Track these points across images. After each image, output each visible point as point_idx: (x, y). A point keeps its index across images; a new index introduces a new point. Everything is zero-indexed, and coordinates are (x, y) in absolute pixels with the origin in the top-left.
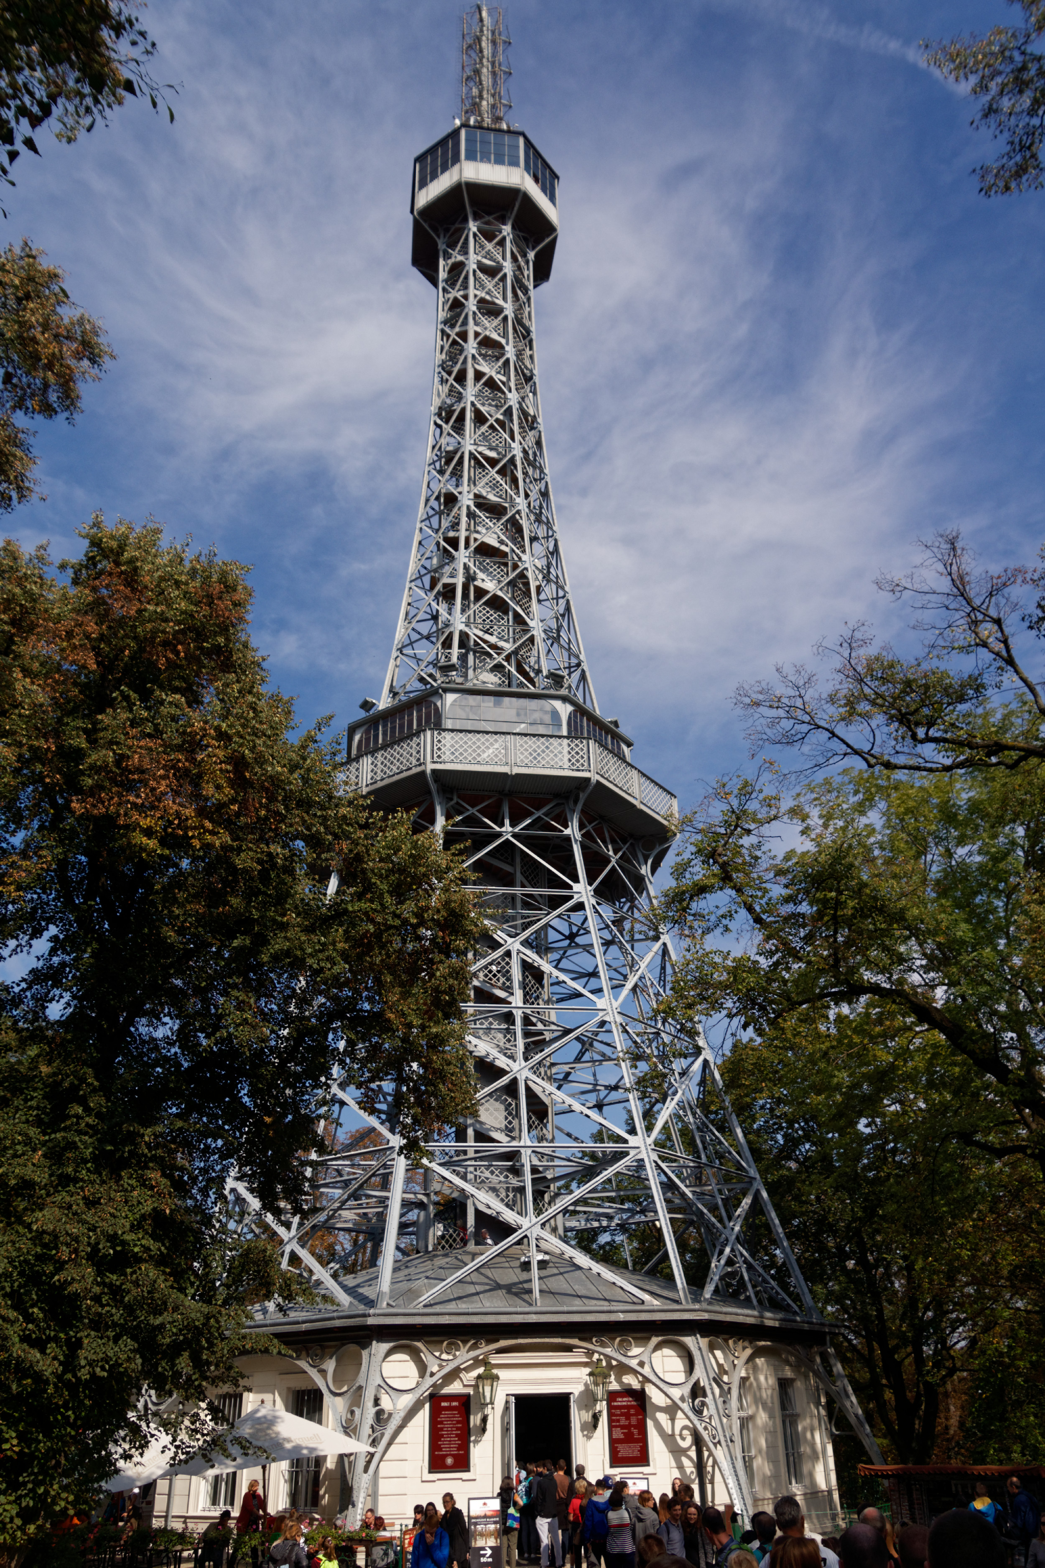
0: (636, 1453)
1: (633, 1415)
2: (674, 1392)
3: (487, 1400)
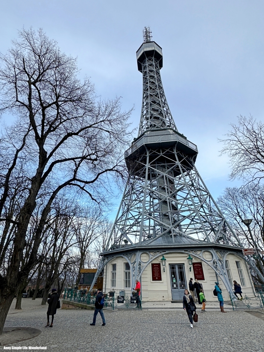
0: (201, 277)
1: (199, 268)
2: (208, 263)
3: (164, 264)
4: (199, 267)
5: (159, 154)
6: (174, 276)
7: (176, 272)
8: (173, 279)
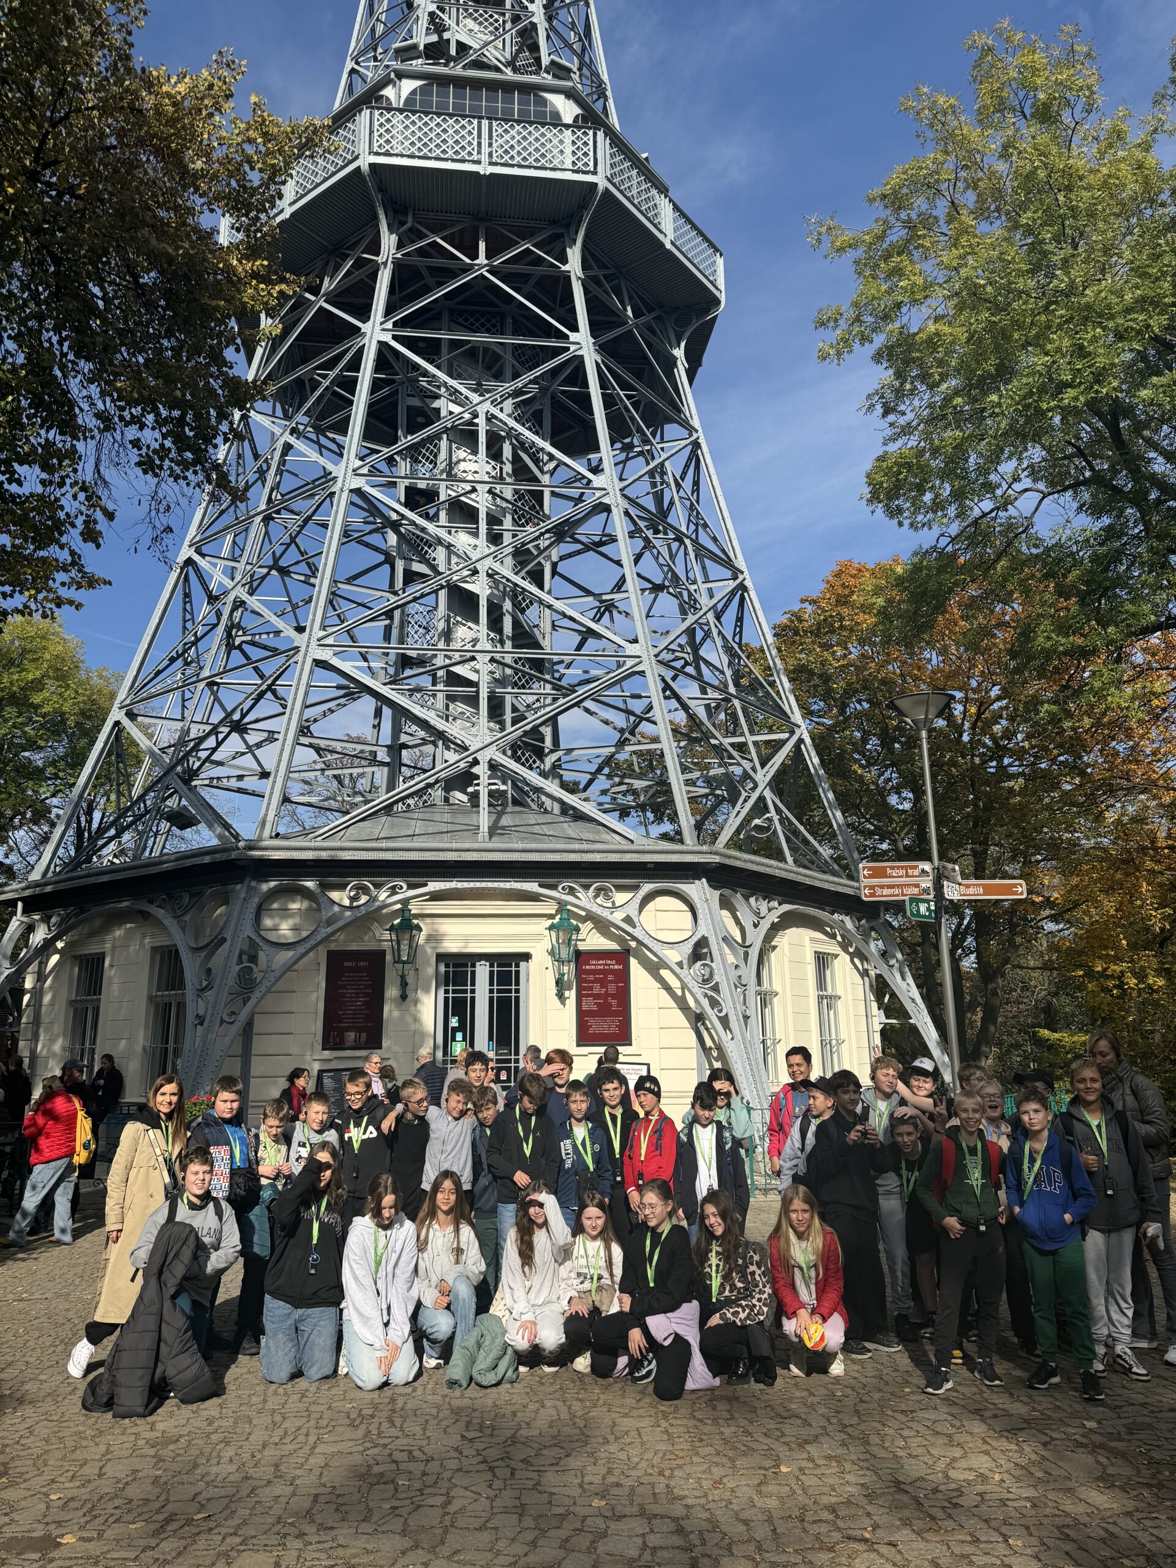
0: (614, 1029)
1: (611, 982)
3: (405, 958)
4: (610, 977)
5: (468, 261)
6: (459, 1021)
7: (473, 999)
8: (454, 1039)
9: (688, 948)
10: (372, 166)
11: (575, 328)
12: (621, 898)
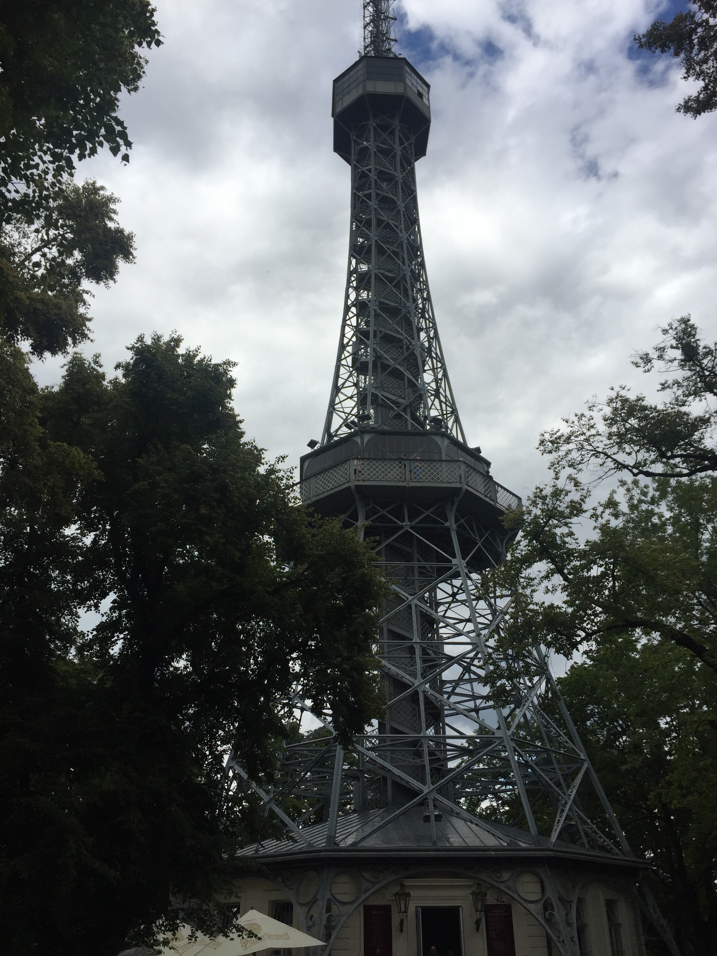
2: (531, 907)
3: (403, 910)
4: (503, 920)
5: (401, 524)
9: (541, 905)
10: (356, 486)
11: (455, 557)
12: (506, 876)
